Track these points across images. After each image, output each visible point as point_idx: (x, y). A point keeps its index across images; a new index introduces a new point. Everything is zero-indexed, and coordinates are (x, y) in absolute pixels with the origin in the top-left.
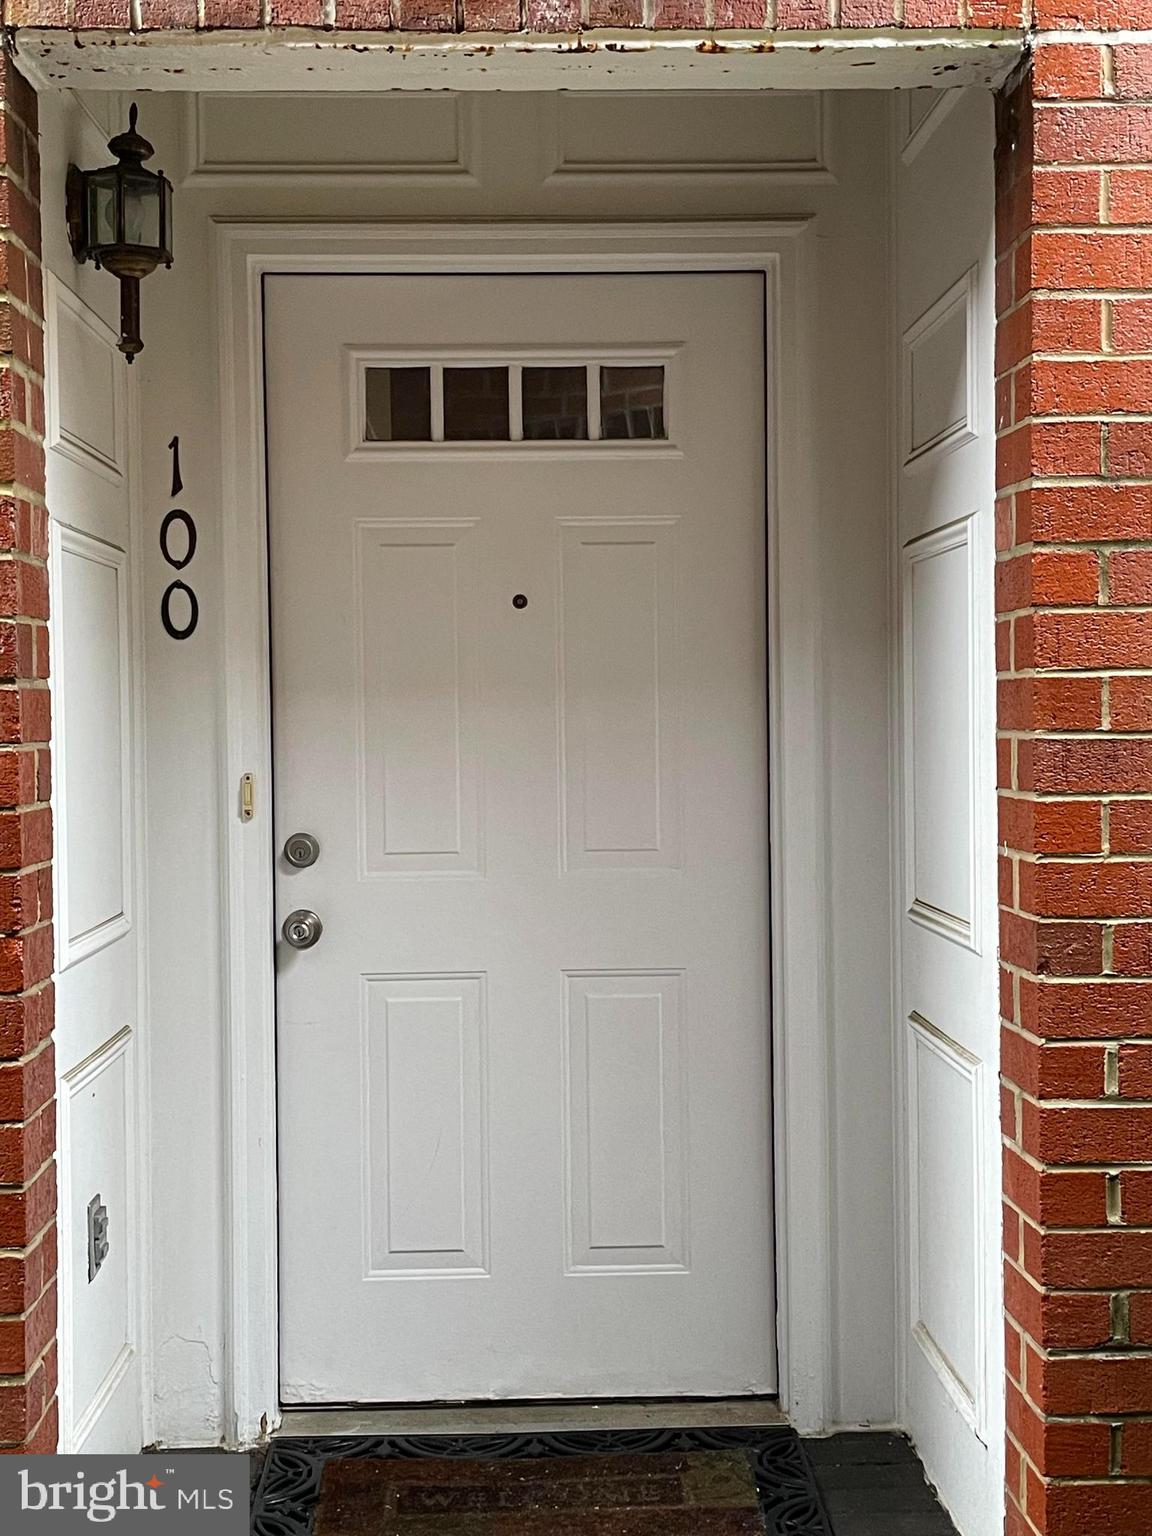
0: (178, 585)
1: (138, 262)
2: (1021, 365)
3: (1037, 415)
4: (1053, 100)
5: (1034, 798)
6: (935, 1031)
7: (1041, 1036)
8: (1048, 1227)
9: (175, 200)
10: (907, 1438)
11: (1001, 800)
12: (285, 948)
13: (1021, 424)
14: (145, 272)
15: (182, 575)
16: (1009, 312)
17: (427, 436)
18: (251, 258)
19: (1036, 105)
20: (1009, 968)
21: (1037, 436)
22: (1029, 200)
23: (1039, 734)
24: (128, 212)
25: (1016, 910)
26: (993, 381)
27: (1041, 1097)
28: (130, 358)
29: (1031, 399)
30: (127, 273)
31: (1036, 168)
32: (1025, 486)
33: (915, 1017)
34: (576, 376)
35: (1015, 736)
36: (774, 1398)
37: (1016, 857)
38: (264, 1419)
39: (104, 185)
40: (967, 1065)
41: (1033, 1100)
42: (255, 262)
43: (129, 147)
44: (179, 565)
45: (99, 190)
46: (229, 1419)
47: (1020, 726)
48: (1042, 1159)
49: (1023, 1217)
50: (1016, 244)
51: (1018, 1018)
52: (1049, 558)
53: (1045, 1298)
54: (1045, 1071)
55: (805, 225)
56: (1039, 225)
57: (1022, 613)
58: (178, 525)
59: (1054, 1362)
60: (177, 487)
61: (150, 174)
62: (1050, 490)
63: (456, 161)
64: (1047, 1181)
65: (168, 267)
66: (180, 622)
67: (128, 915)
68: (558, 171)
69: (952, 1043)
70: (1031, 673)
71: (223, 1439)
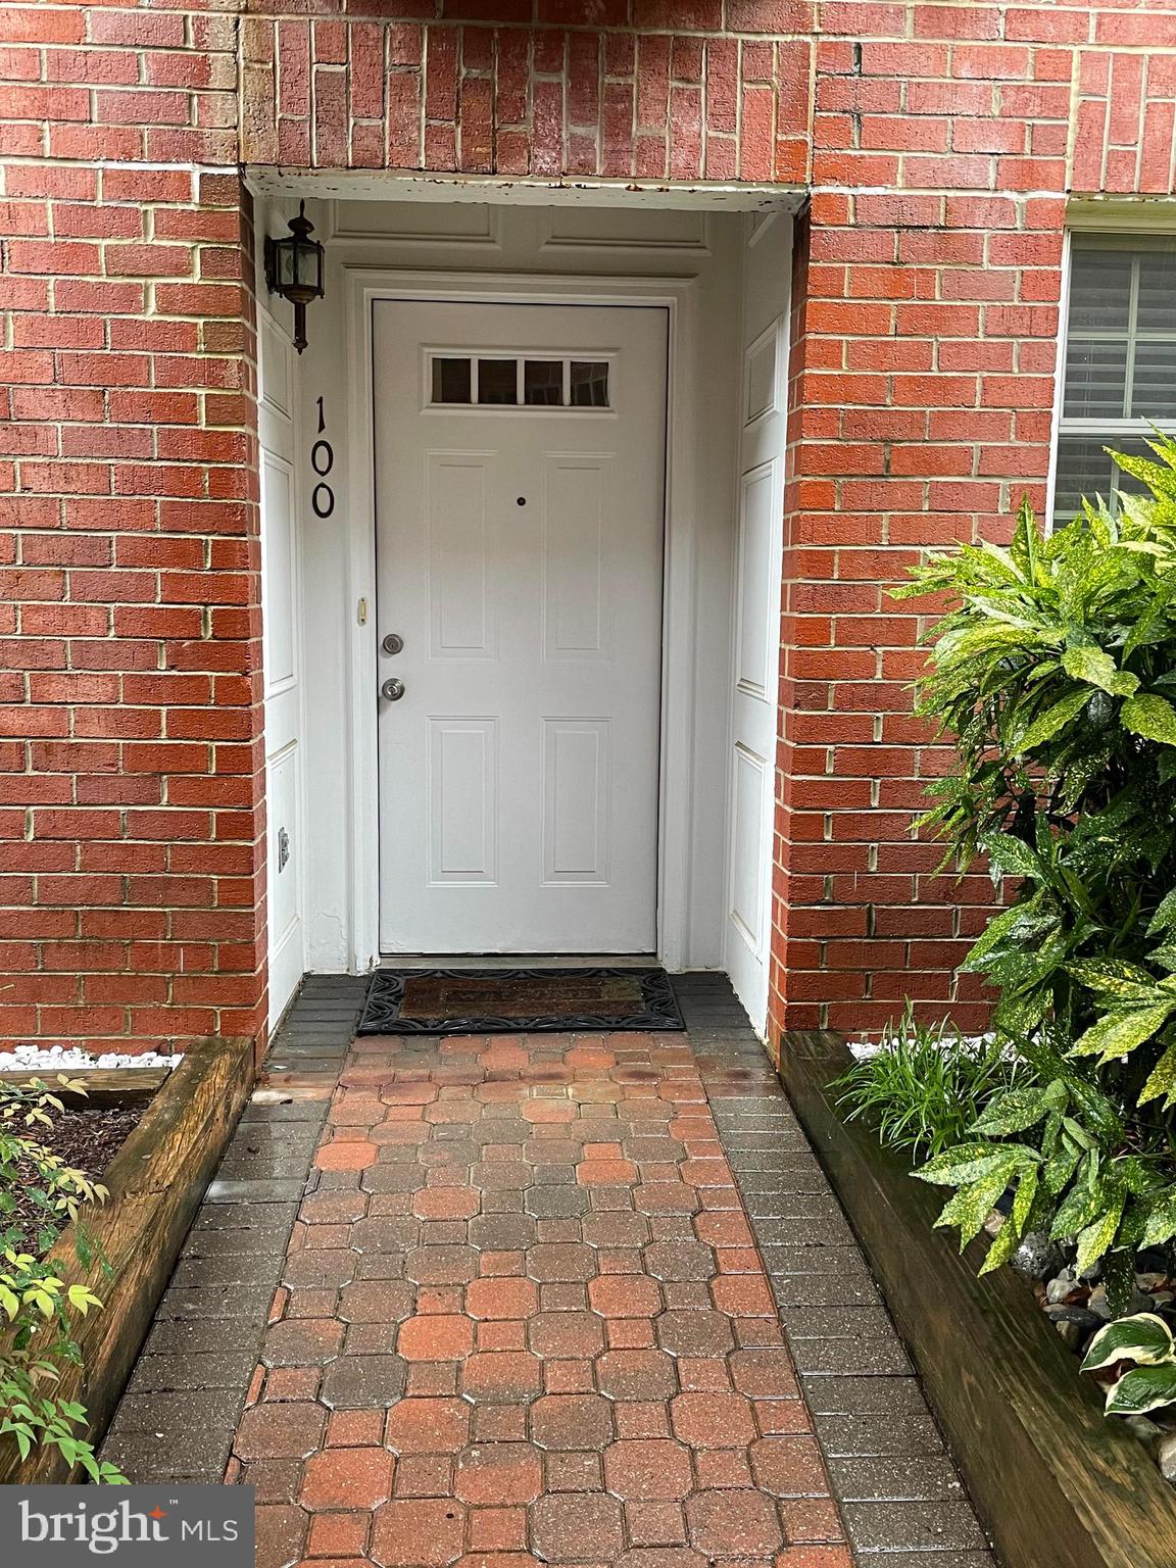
0: (322, 485)
1: (305, 295)
2: (800, 375)
3: (806, 403)
4: (822, 225)
5: (797, 615)
6: (747, 750)
7: (794, 742)
8: (794, 841)
9: (326, 257)
10: (726, 974)
11: (782, 617)
12: (384, 701)
13: (799, 408)
14: (309, 301)
15: (324, 480)
16: (796, 343)
17: (467, 400)
18: (365, 290)
19: (812, 228)
20: (781, 708)
21: (806, 415)
22: (806, 282)
23: (800, 580)
24: (300, 265)
25: (786, 677)
26: (787, 382)
27: (793, 774)
28: (300, 352)
29: (803, 395)
30: (298, 301)
31: (811, 264)
32: (799, 443)
33: (739, 744)
34: (558, 366)
35: (789, 582)
36: (654, 955)
37: (787, 648)
38: (371, 959)
39: (285, 247)
40: (759, 763)
41: (788, 776)
42: (369, 292)
43: (300, 226)
44: (323, 474)
45: (282, 250)
46: (351, 958)
47: (792, 577)
48: (792, 806)
49: (782, 838)
50: (800, 306)
51: (784, 735)
52: (809, 484)
53: (790, 878)
54: (795, 761)
55: (692, 280)
56: (811, 296)
57: (795, 514)
58: (322, 450)
59: (794, 911)
60: (322, 427)
61: (311, 243)
62: (811, 446)
63: (488, 235)
64: (794, 817)
65: (322, 298)
66: (324, 508)
67: (295, 677)
68: (548, 243)
69: (754, 754)
70: (798, 547)
71: (348, 970)
